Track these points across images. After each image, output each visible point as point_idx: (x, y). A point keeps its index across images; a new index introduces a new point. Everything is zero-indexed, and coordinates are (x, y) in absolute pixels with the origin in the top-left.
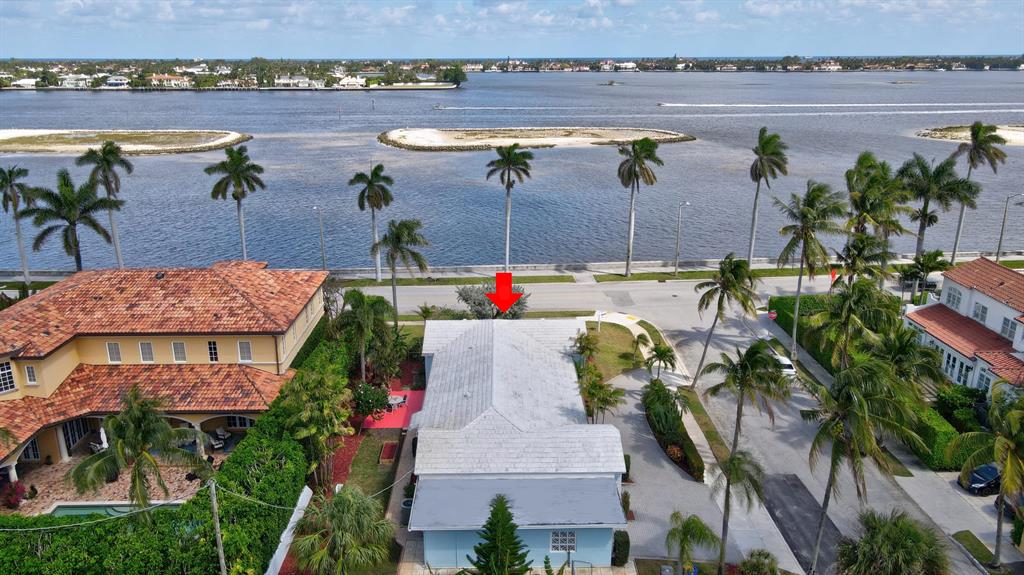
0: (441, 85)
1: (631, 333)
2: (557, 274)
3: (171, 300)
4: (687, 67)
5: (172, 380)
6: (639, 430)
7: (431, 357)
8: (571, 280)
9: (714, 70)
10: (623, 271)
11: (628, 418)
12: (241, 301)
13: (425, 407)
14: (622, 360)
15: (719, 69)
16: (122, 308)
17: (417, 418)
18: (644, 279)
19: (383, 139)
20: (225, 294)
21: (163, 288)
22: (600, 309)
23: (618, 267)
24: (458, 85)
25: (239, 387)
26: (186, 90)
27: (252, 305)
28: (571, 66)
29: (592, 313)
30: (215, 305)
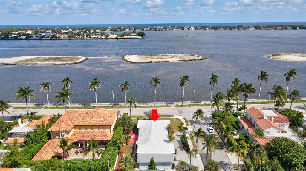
0: (138, 37)
1: (181, 121)
2: (166, 105)
3: (90, 118)
4: (209, 28)
5: (91, 134)
6: (180, 144)
7: (139, 128)
8: (169, 106)
9: (217, 30)
10: (181, 104)
11: (178, 141)
12: (103, 119)
13: (138, 140)
14: (179, 128)
15: (219, 29)
16: (81, 120)
17: (137, 142)
18: (186, 106)
19: (123, 59)
20: (100, 117)
21: (88, 116)
22: (175, 115)
23: (180, 103)
24: (143, 37)
25: (104, 136)
26: (67, 39)
27: (105, 119)
28: (176, 28)
29: (173, 116)
30: (98, 119)
